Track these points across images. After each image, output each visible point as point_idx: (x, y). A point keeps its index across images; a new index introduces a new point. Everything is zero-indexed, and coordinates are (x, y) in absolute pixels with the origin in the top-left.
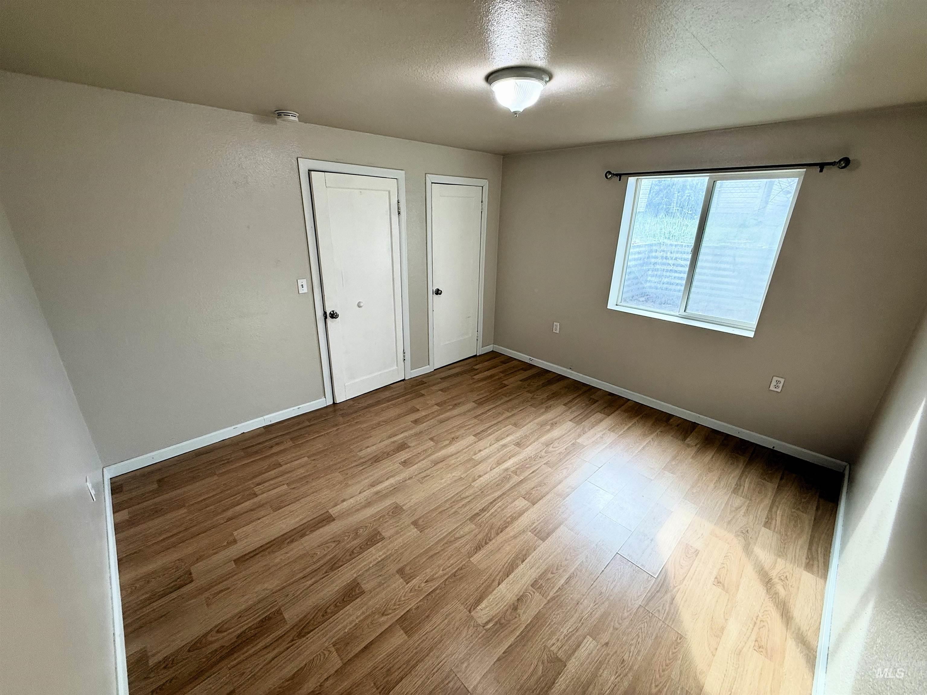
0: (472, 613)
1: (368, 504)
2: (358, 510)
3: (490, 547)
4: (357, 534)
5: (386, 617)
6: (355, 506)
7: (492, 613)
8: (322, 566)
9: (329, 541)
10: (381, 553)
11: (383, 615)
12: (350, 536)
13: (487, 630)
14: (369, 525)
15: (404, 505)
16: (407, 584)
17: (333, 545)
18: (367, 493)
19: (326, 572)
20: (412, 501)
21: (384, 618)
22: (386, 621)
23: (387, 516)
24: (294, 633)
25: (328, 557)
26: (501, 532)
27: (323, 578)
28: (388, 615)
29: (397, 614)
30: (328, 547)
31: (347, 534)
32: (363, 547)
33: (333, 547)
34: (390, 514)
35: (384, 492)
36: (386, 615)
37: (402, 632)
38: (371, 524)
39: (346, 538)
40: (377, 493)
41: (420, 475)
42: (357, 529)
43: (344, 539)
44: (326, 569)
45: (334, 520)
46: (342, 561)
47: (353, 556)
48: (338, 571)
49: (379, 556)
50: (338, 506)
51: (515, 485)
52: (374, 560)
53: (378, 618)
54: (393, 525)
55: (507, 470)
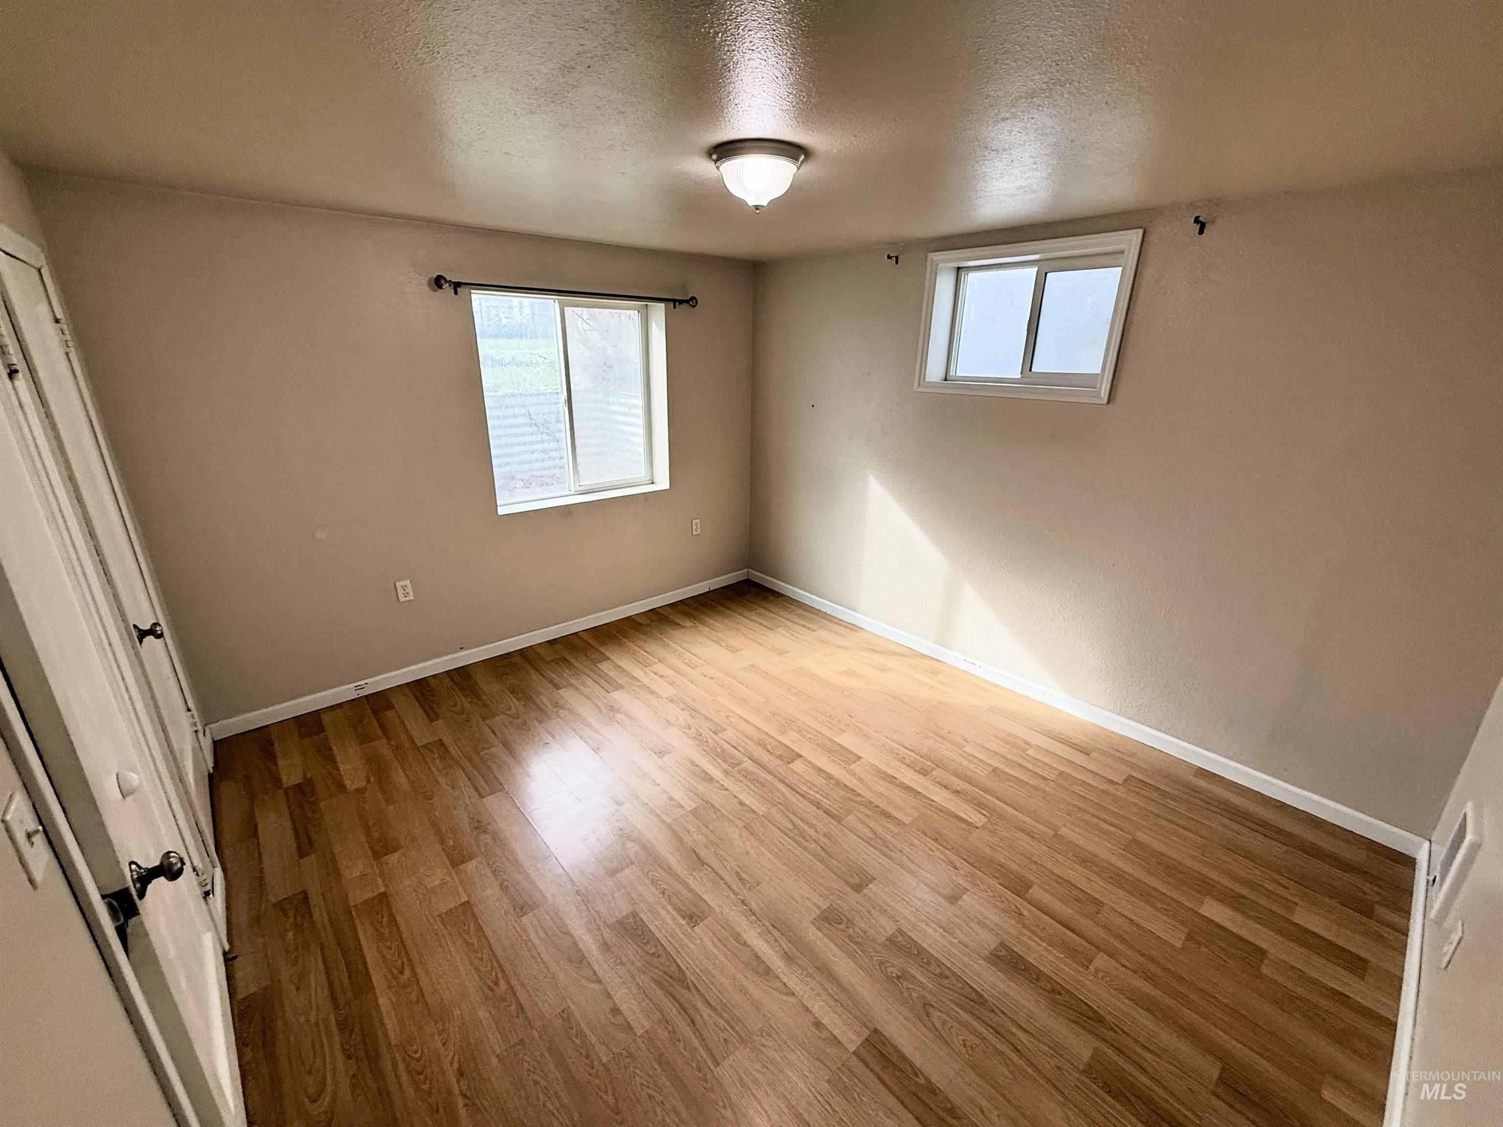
0: (979, 826)
1: (824, 970)
2: (841, 986)
3: (883, 805)
4: (898, 977)
5: (1022, 910)
6: (832, 997)
7: (972, 810)
8: (983, 1021)
9: (930, 1025)
10: (930, 931)
11: (1021, 914)
12: (908, 989)
13: (991, 815)
14: (875, 958)
15: (818, 907)
16: (968, 890)
17: (935, 1014)
18: (793, 981)
19: (993, 1011)
20: (807, 895)
21: (1026, 913)
22: (1027, 910)
23: (851, 931)
24: (1102, 1030)
25: (964, 1015)
26: (854, 791)
27: (1002, 1012)
28: (1018, 908)
29: (1013, 898)
30: (944, 1023)
31: (906, 994)
32: (925, 961)
33: (940, 1014)
34: (842, 927)
35: (785, 945)
36: (1020, 910)
37: (1031, 891)
38: (871, 956)
39: (915, 995)
40: (788, 958)
41: (734, 887)
42: (890, 979)
43: (918, 997)
44: (985, 1012)
45: (876, 1031)
46: (963, 988)
47: (947, 973)
48: (983, 990)
49: (936, 931)
50: (836, 1032)
51: (765, 769)
52: (945, 937)
53: (1028, 919)
54: (868, 919)
55: (726, 773)
